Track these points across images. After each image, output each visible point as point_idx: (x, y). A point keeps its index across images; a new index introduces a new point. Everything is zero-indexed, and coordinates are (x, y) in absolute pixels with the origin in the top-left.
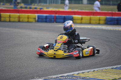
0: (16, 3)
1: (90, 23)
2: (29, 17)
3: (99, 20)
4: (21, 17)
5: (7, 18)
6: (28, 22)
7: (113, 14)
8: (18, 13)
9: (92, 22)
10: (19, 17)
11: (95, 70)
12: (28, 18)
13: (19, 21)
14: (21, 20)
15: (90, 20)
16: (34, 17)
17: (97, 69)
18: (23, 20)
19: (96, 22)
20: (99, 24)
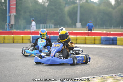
0: (10, 25)
1: (85, 43)
2: (24, 38)
3: (95, 40)
4: (15, 38)
5: (1, 40)
6: (22, 43)
7: (107, 34)
8: (13, 35)
9: (87, 41)
10: (14, 39)
11: (95, 76)
12: (22, 39)
13: (14, 43)
14: (15, 41)
15: (85, 40)
16: (29, 38)
17: (97, 76)
18: (17, 41)
19: (91, 42)
20: (94, 44)
